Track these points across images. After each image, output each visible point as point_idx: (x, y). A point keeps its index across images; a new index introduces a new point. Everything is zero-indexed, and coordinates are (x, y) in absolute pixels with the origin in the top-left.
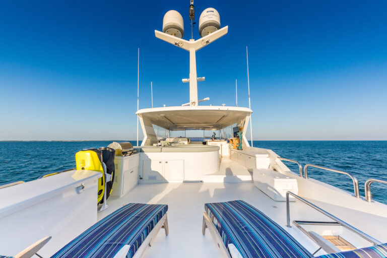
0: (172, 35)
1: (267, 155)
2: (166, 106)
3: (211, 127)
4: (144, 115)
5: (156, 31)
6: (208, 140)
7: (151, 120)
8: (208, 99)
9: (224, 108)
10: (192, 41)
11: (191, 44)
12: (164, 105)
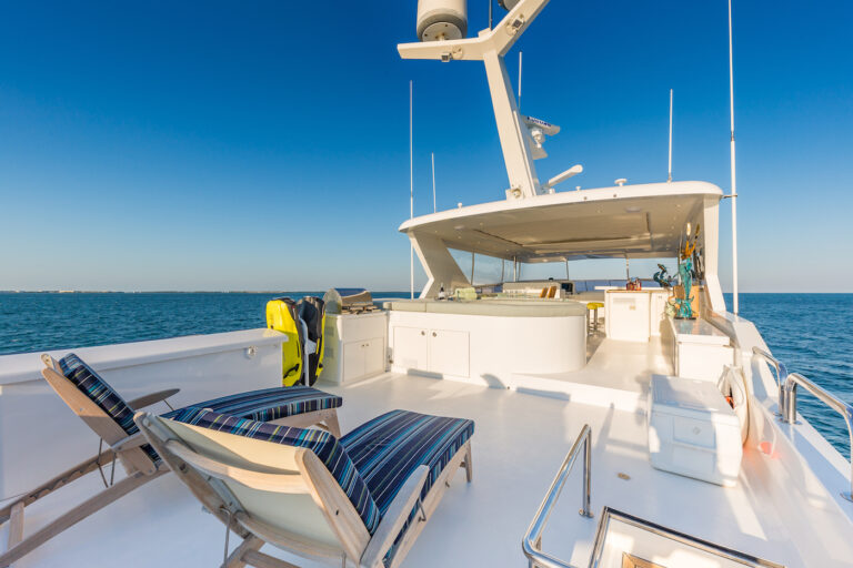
0: (437, 38)
1: (726, 340)
2: (463, 206)
3: (648, 247)
4: (418, 232)
5: (401, 47)
6: (606, 288)
7: (438, 241)
8: (578, 169)
9: (623, 191)
10: (486, 35)
11: (485, 43)
12: (460, 204)
